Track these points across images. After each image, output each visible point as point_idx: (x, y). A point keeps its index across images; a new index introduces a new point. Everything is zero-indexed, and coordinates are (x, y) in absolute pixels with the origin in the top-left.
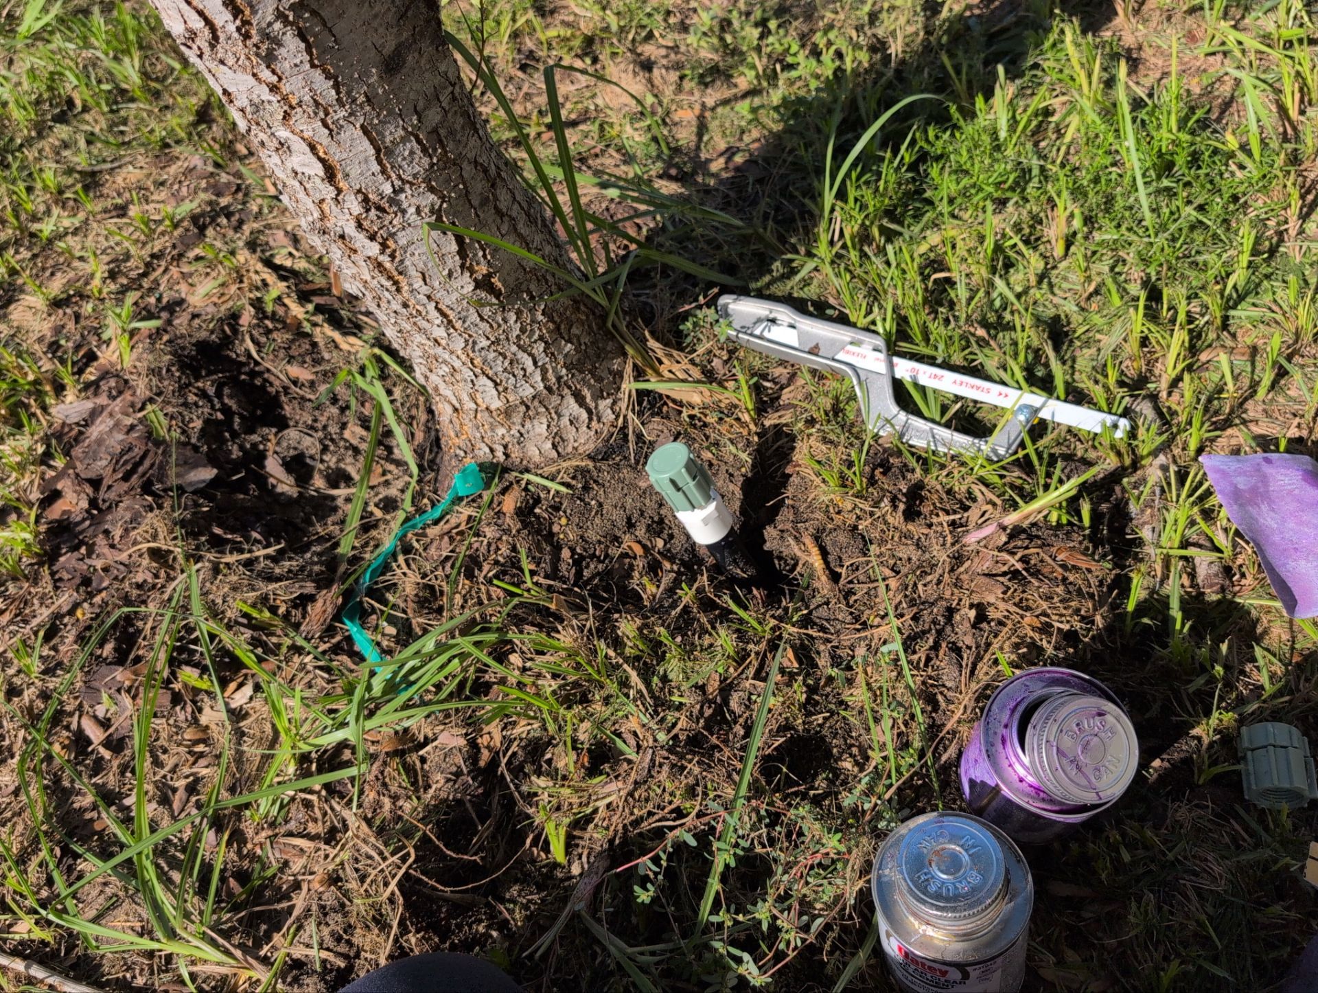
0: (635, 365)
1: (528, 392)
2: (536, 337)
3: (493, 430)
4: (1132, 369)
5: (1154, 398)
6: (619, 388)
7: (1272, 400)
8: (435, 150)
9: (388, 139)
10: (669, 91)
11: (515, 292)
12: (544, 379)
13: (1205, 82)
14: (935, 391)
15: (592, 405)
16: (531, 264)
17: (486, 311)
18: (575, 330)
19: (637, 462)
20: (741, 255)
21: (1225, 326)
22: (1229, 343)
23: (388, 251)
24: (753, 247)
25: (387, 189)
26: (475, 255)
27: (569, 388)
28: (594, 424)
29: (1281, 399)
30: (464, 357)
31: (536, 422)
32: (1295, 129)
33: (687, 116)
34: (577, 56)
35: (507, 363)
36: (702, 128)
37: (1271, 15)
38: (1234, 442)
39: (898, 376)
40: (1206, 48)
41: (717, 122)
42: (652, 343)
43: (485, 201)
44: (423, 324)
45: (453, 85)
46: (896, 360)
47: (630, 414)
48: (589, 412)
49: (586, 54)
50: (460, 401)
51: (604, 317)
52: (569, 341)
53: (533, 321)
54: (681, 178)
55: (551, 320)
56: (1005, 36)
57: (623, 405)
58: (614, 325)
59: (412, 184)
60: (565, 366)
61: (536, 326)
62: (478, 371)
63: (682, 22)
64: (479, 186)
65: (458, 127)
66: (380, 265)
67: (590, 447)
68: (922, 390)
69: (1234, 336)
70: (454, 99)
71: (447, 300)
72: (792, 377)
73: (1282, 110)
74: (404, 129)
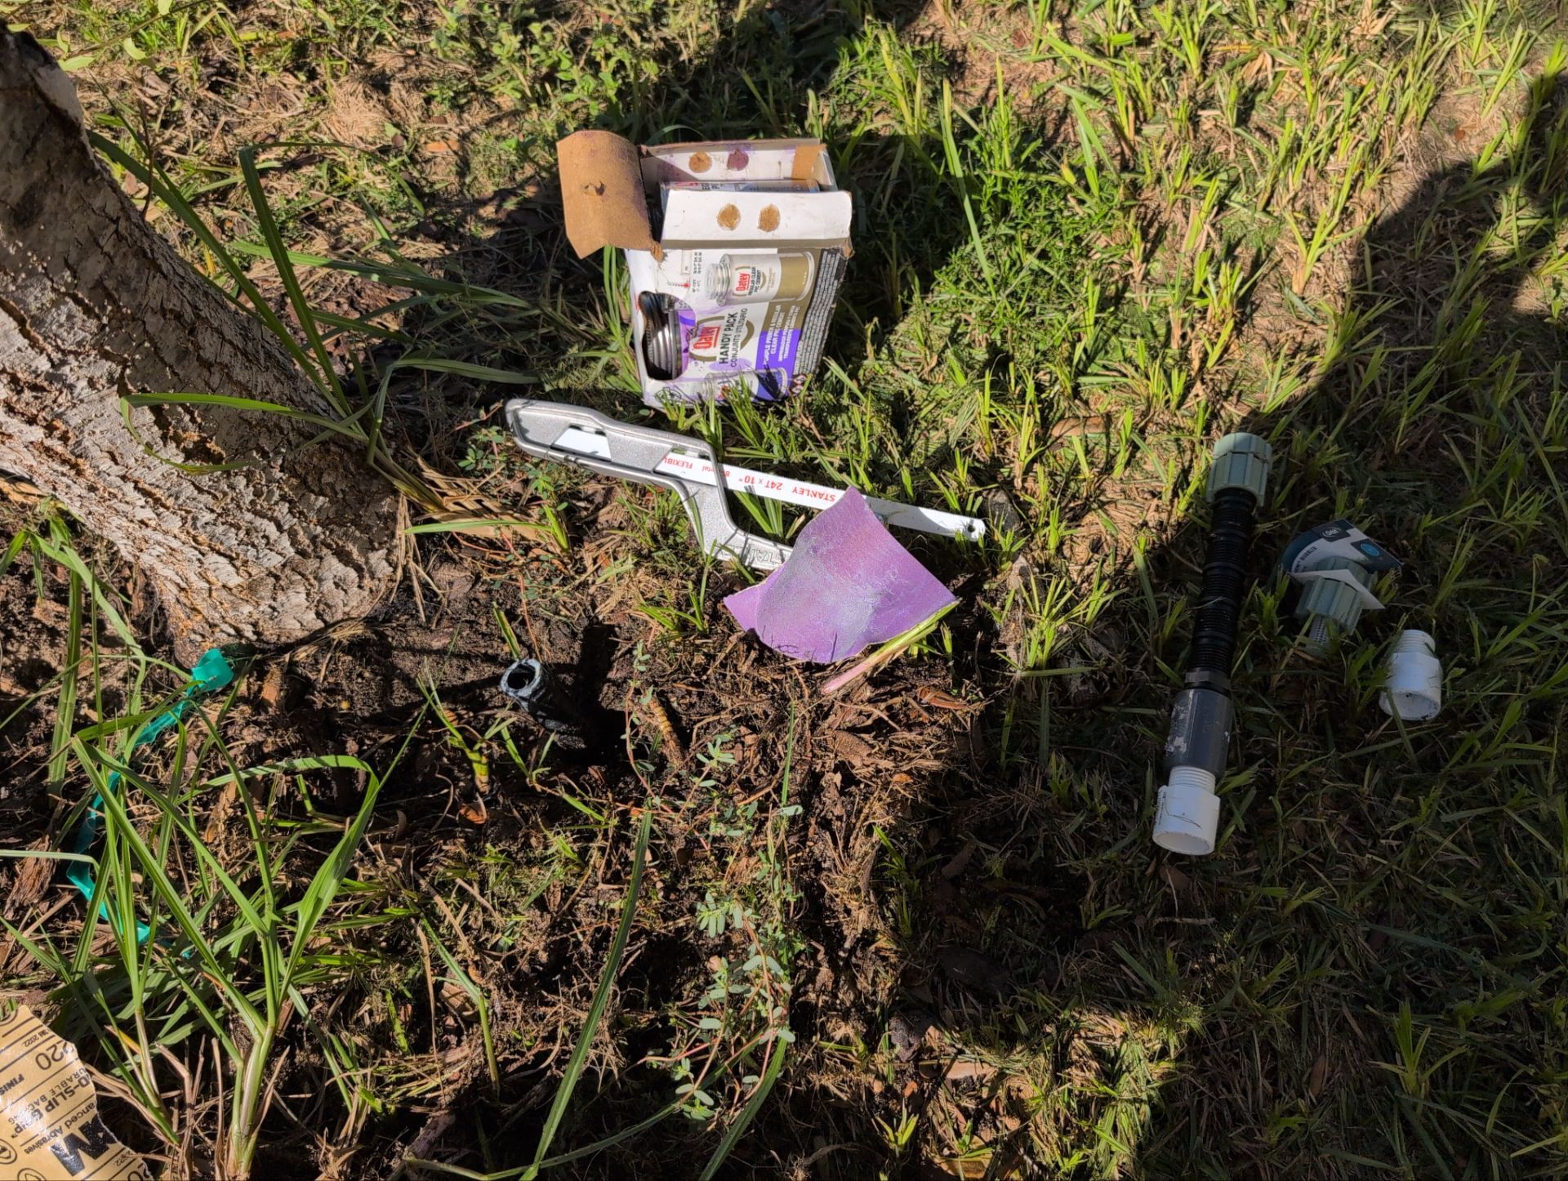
0: (410, 503)
1: (275, 561)
2: (276, 497)
3: (235, 609)
4: (984, 451)
5: (1008, 484)
6: (393, 535)
7: (1130, 477)
8: (103, 308)
9: (33, 307)
10: (413, 121)
11: (240, 451)
12: (294, 542)
13: (1036, 93)
14: (774, 502)
15: (361, 561)
16: (258, 414)
17: (205, 481)
18: (327, 479)
19: (429, 619)
20: (528, 343)
21: (1076, 392)
22: (1082, 413)
23: (57, 433)
24: (542, 331)
25: (44, 365)
26: (180, 421)
27: (329, 546)
28: (367, 582)
29: (1138, 476)
30: (183, 537)
31: (290, 593)
32: (1132, 149)
33: (440, 152)
34: (286, 69)
35: (242, 534)
36: (464, 168)
37: (1098, 12)
38: (1094, 529)
39: (731, 486)
40: (1034, 55)
41: (480, 158)
42: (430, 473)
43: (183, 355)
44: (122, 507)
45: (116, 221)
46: (726, 468)
47: (412, 564)
48: (359, 569)
49: (299, 68)
50: (186, 580)
51: (363, 451)
52: (322, 493)
53: (269, 481)
54: (441, 235)
55: (294, 474)
56: (815, 35)
57: (399, 554)
58: (376, 460)
59: (76, 354)
60: (319, 523)
61: (274, 486)
62: (205, 548)
63: (421, 21)
64: (171, 338)
65: (131, 272)
66: (47, 450)
67: (366, 609)
68: (760, 502)
69: (1086, 403)
70: (120, 237)
71: (148, 479)
72: (609, 493)
73: (1117, 128)
74: (54, 290)
